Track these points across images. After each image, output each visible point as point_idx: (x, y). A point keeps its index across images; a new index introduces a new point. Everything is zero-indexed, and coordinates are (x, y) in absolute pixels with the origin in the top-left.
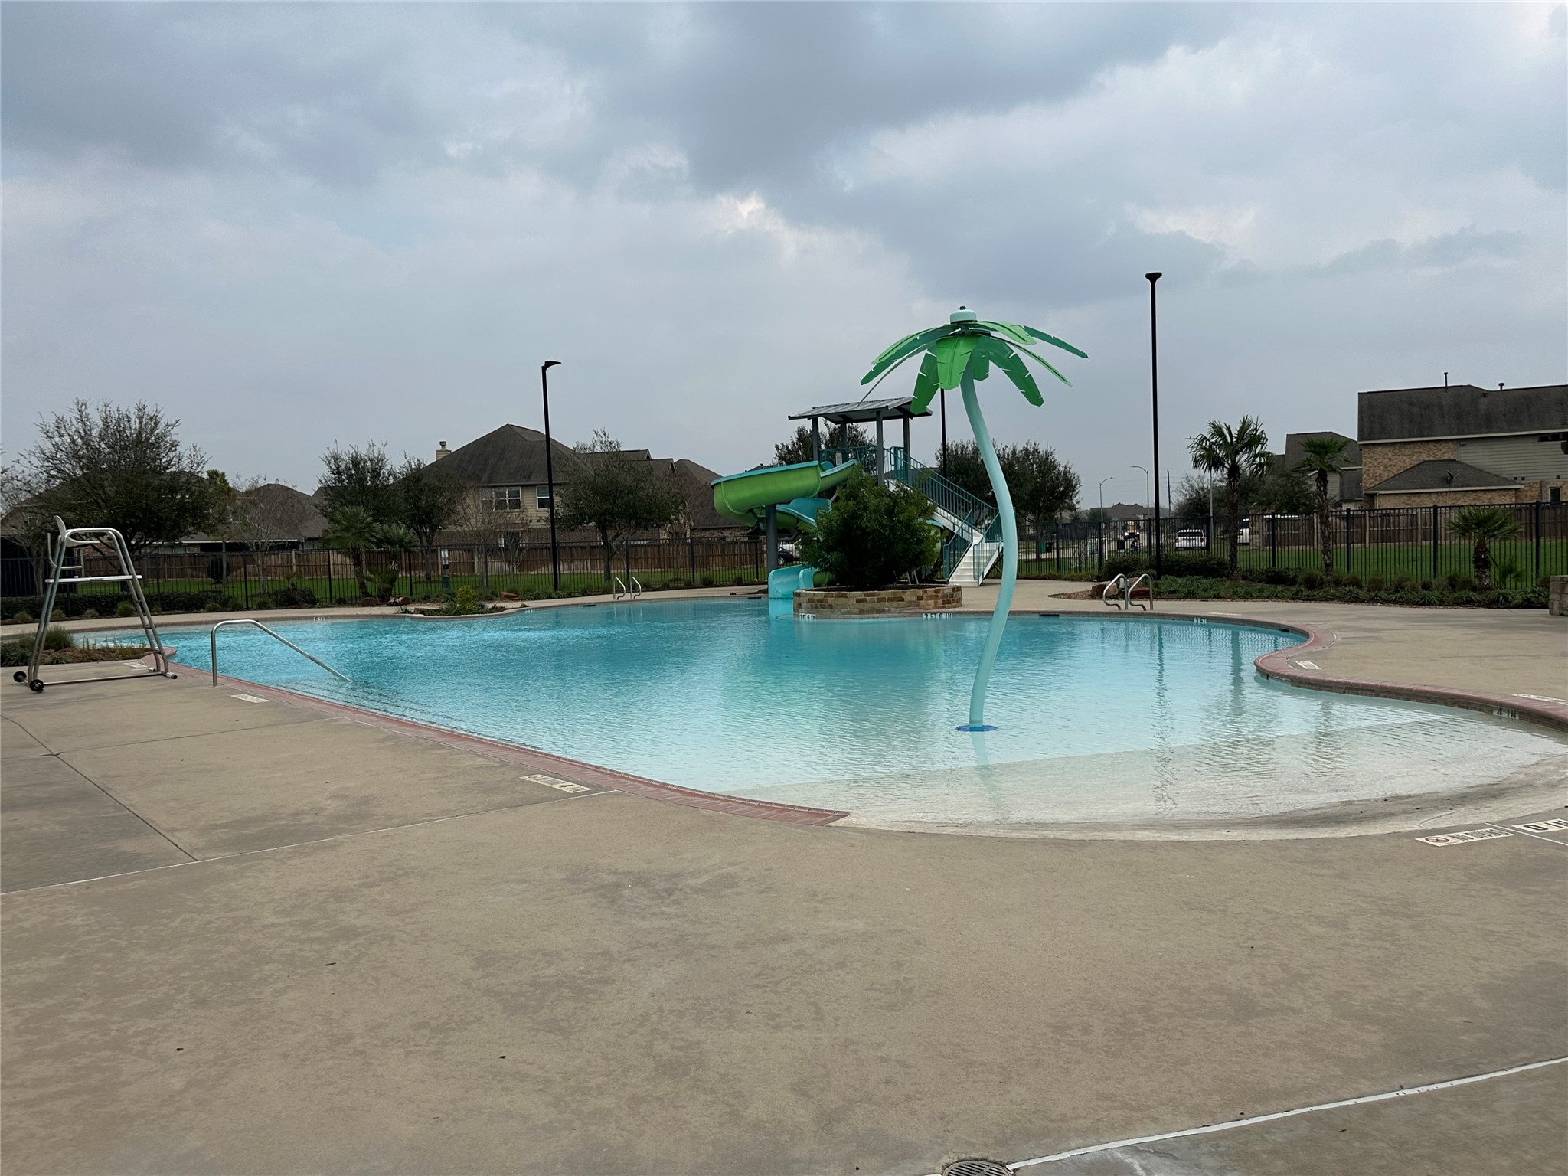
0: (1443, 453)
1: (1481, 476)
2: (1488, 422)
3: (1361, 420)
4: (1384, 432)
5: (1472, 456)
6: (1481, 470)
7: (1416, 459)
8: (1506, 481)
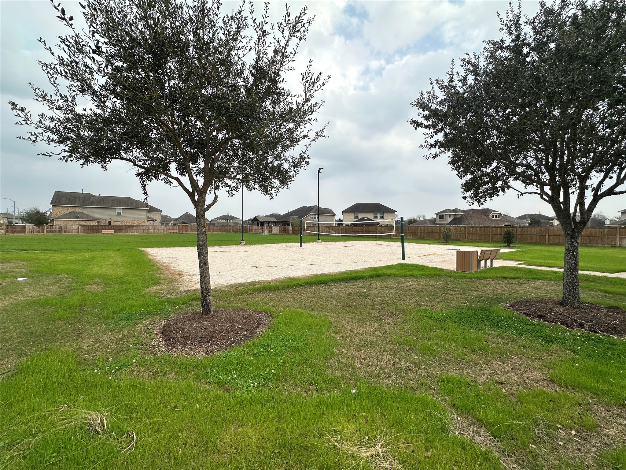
0: (78, 210)
1: (88, 217)
2: (92, 203)
3: (53, 198)
4: (60, 202)
5: (85, 211)
6: (88, 215)
7: (69, 211)
8: (95, 218)
